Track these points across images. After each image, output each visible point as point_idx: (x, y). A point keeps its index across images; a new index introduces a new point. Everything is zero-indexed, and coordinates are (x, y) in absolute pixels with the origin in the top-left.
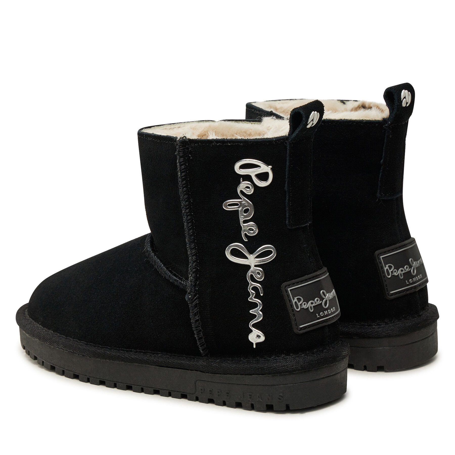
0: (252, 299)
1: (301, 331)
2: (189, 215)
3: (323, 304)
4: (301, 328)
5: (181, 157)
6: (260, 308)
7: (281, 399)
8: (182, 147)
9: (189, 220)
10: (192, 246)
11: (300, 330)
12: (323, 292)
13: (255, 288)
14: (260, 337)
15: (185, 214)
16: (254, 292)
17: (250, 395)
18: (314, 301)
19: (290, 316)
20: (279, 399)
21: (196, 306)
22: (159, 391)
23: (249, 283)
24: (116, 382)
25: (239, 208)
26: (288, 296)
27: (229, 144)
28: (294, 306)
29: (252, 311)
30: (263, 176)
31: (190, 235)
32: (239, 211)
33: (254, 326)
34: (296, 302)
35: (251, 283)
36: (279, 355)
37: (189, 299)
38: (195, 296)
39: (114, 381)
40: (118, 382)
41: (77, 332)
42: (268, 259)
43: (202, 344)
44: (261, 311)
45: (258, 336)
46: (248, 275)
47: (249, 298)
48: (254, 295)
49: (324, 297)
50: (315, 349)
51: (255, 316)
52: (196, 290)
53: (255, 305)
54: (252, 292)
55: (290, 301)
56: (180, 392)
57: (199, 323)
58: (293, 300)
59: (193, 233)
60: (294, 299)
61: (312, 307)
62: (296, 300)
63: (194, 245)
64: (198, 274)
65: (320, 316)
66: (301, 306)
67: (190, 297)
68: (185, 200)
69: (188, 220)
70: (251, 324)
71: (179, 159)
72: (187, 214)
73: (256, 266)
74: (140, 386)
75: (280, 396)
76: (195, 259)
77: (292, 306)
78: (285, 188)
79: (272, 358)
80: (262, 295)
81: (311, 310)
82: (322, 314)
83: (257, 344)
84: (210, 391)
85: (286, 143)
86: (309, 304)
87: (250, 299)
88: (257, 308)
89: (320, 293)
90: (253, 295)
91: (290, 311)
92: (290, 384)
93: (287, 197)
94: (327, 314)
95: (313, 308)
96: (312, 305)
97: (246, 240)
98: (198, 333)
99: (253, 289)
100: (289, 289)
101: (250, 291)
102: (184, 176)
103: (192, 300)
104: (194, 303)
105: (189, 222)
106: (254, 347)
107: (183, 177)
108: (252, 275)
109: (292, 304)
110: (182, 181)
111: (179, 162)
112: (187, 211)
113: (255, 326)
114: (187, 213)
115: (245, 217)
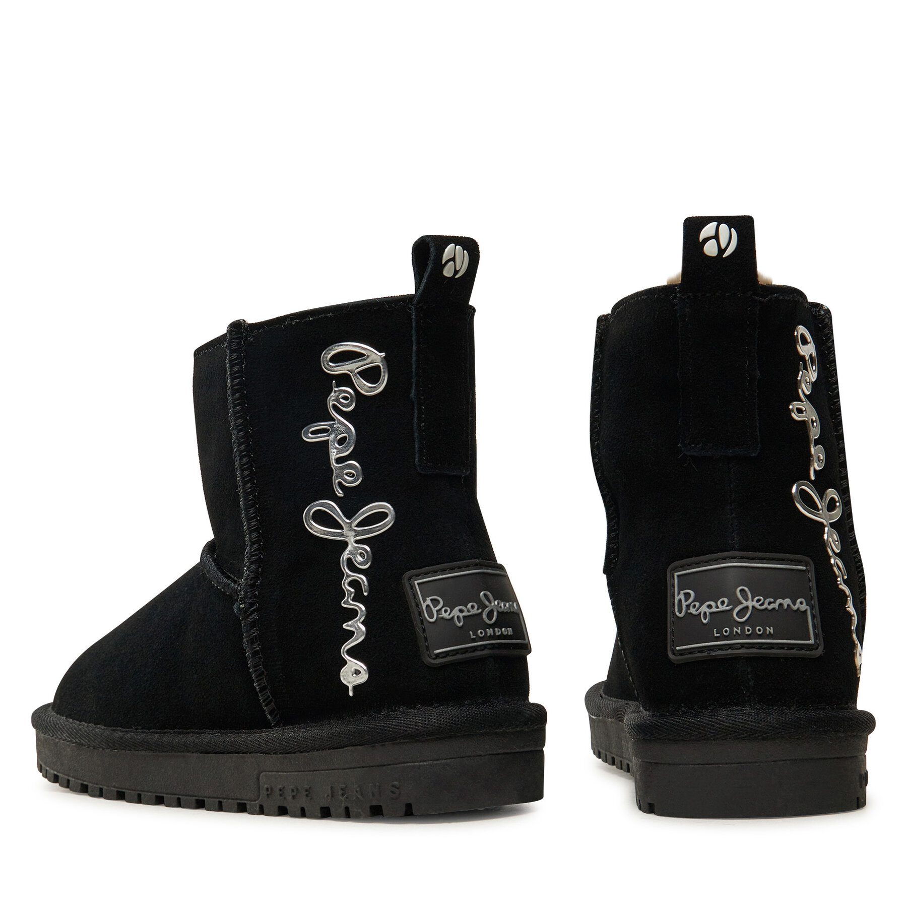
0: (348, 603)
1: (435, 661)
2: (244, 456)
3: (484, 616)
4: (438, 655)
5: (232, 352)
6: (361, 617)
7: (395, 793)
8: (236, 334)
9: (245, 464)
10: (249, 514)
11: (434, 659)
12: (485, 595)
13: (355, 584)
14: (360, 673)
15: (237, 454)
16: (353, 590)
17: (342, 789)
18: (466, 607)
19: (415, 632)
20: (393, 792)
21: (253, 624)
22: (204, 800)
23: (344, 574)
24: (141, 791)
25: (329, 436)
26: (415, 595)
27: (311, 319)
28: (424, 613)
29: (347, 626)
30: (371, 374)
31: (246, 494)
32: (330, 442)
33: (350, 652)
34: (428, 606)
35: (347, 573)
36: (395, 707)
37: (239, 609)
38: (252, 605)
39: (138, 790)
40: (144, 791)
41: (94, 711)
42: (379, 528)
43: (267, 701)
44: (363, 623)
45: (357, 672)
46: (343, 558)
47: (342, 602)
48: (353, 595)
49: (487, 603)
50: (466, 700)
51: (353, 633)
52: (255, 596)
53: (353, 614)
54: (348, 590)
55: (418, 605)
56: (237, 799)
57: (259, 658)
58: (424, 603)
59: (252, 490)
60: (424, 601)
61: (462, 617)
62: (428, 602)
63: (254, 513)
64: (260, 567)
65: (477, 635)
66: (437, 615)
67: (241, 606)
68: (239, 428)
69: (242, 465)
70: (344, 648)
71: (230, 356)
72: (240, 454)
73: (357, 542)
74: (175, 794)
75: (393, 786)
76: (255, 538)
77: (420, 613)
78: (411, 395)
79: (382, 715)
80: (366, 594)
81: (460, 623)
82: (481, 633)
83: (355, 688)
84: (280, 790)
85: (410, 309)
86: (456, 612)
87: (344, 603)
88: (356, 619)
89: (480, 595)
90: (350, 595)
91: (417, 622)
92: (412, 762)
93: (416, 411)
94: (492, 634)
95: (462, 620)
96: (461, 615)
97: (340, 494)
98: (259, 678)
99: (351, 584)
100: (416, 582)
101: (345, 587)
102: (236, 385)
103: (246, 612)
104: (251, 619)
105: (245, 469)
106: (351, 694)
107: (234, 386)
108: (349, 560)
109: (421, 611)
110: (233, 394)
111: (229, 361)
112: (243, 447)
113: (352, 652)
114: (242, 452)
115: (339, 452)
